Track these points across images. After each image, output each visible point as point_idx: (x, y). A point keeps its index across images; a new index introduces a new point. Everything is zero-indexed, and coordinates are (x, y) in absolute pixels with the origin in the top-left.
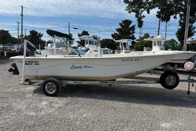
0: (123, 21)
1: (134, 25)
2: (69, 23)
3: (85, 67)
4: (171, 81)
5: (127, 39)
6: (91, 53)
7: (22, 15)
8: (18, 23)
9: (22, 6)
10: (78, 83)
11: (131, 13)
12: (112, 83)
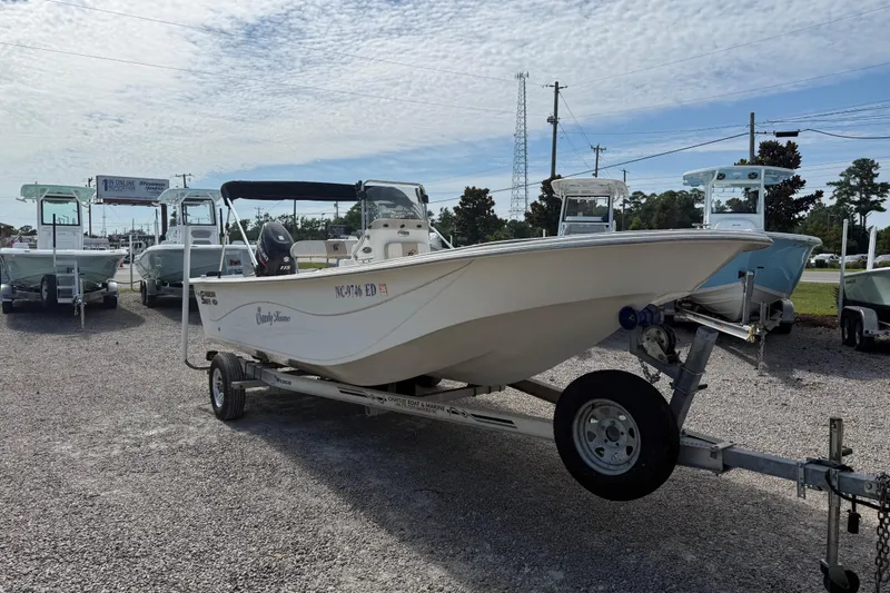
3: (279, 319)
4: (620, 441)
9: (557, 83)
10: (284, 382)
12: (376, 402)
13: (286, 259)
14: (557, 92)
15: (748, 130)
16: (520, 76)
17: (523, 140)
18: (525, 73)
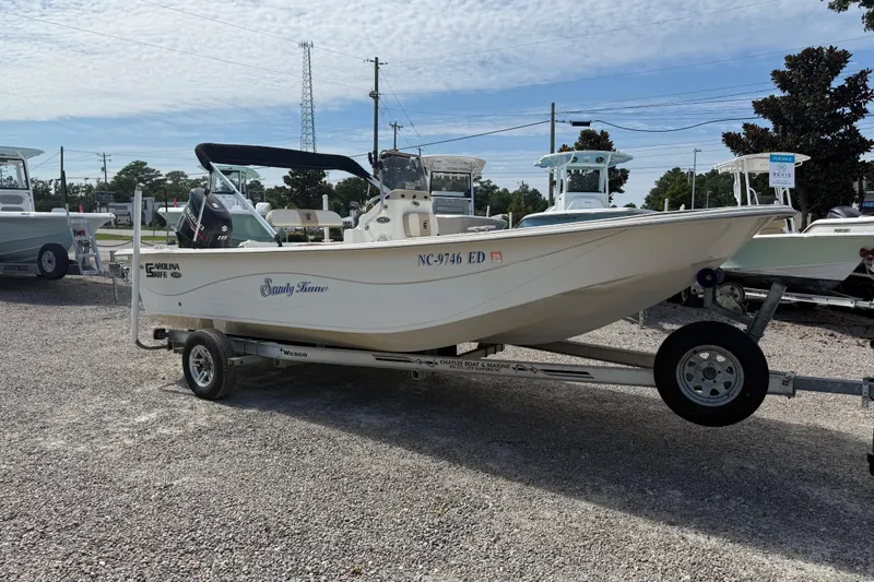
0: (788, 58)
1: (863, 72)
2: (553, 105)
3: (304, 288)
4: (717, 379)
5: (767, 155)
6: (367, 228)
7: (375, 95)
8: (395, 126)
9: (377, 59)
10: (296, 354)
11: (846, 8)
12: (425, 366)
13: (225, 229)
14: (377, 68)
15: (550, 118)
16: (304, 45)
17: (309, 110)
18: (309, 43)
